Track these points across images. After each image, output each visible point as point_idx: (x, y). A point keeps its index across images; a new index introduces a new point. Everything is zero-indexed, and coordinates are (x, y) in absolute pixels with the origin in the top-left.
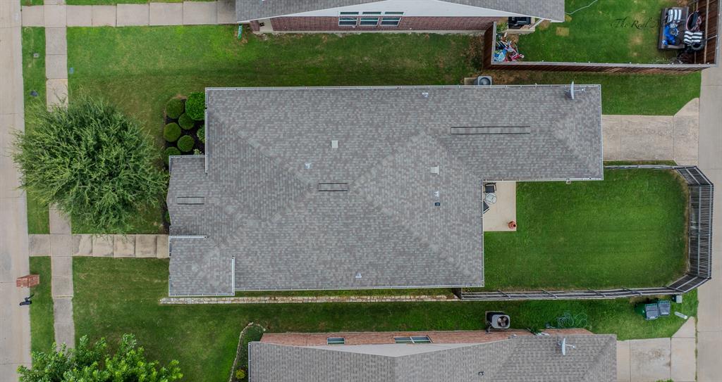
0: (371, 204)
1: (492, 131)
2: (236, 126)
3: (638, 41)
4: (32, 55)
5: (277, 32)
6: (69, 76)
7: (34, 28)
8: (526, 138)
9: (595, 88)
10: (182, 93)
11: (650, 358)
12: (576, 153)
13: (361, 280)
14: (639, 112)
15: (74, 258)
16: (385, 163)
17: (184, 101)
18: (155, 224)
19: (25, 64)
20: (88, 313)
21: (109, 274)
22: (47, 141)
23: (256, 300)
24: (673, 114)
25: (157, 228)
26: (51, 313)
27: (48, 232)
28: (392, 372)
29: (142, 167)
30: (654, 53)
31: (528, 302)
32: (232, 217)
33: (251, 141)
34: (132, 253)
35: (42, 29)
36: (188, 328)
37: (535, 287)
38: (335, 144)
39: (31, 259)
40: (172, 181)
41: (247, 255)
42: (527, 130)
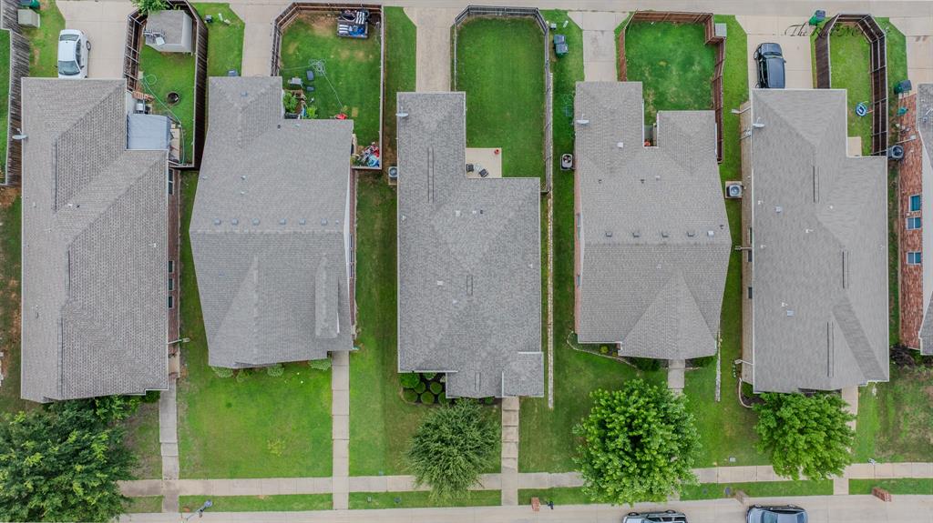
0: (481, 260)
1: (431, 174)
2: (427, 350)
3: (361, 54)
4: (369, 502)
5: (356, 322)
6: (385, 475)
7: (349, 500)
8: (436, 150)
9: (400, 97)
10: (398, 391)
11: (598, 46)
12: (446, 114)
13: (534, 265)
14: (414, 54)
15: (520, 471)
16: (453, 250)
17: (405, 389)
18: (494, 411)
19: (376, 508)
20: (559, 462)
21: (531, 446)
22: (438, 472)
23: (551, 338)
24: (416, 27)
25: (497, 410)
26: (560, 489)
27: (500, 491)
28: (595, 246)
29: (455, 414)
30: (370, 41)
31: (554, 139)
32: (489, 354)
33: (437, 340)
34: (515, 428)
35: (350, 494)
36: (571, 388)
37: (543, 134)
38: (440, 283)
39: (520, 504)
40: (464, 395)
41: (516, 343)
42: (430, 150)
